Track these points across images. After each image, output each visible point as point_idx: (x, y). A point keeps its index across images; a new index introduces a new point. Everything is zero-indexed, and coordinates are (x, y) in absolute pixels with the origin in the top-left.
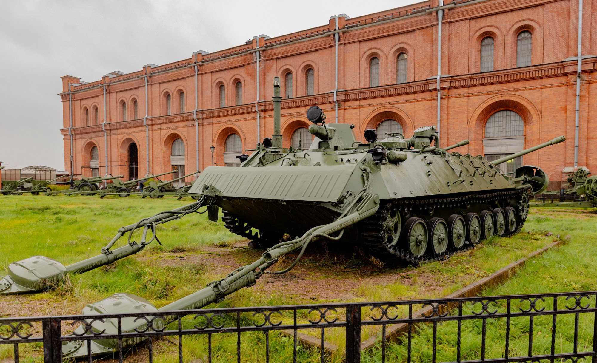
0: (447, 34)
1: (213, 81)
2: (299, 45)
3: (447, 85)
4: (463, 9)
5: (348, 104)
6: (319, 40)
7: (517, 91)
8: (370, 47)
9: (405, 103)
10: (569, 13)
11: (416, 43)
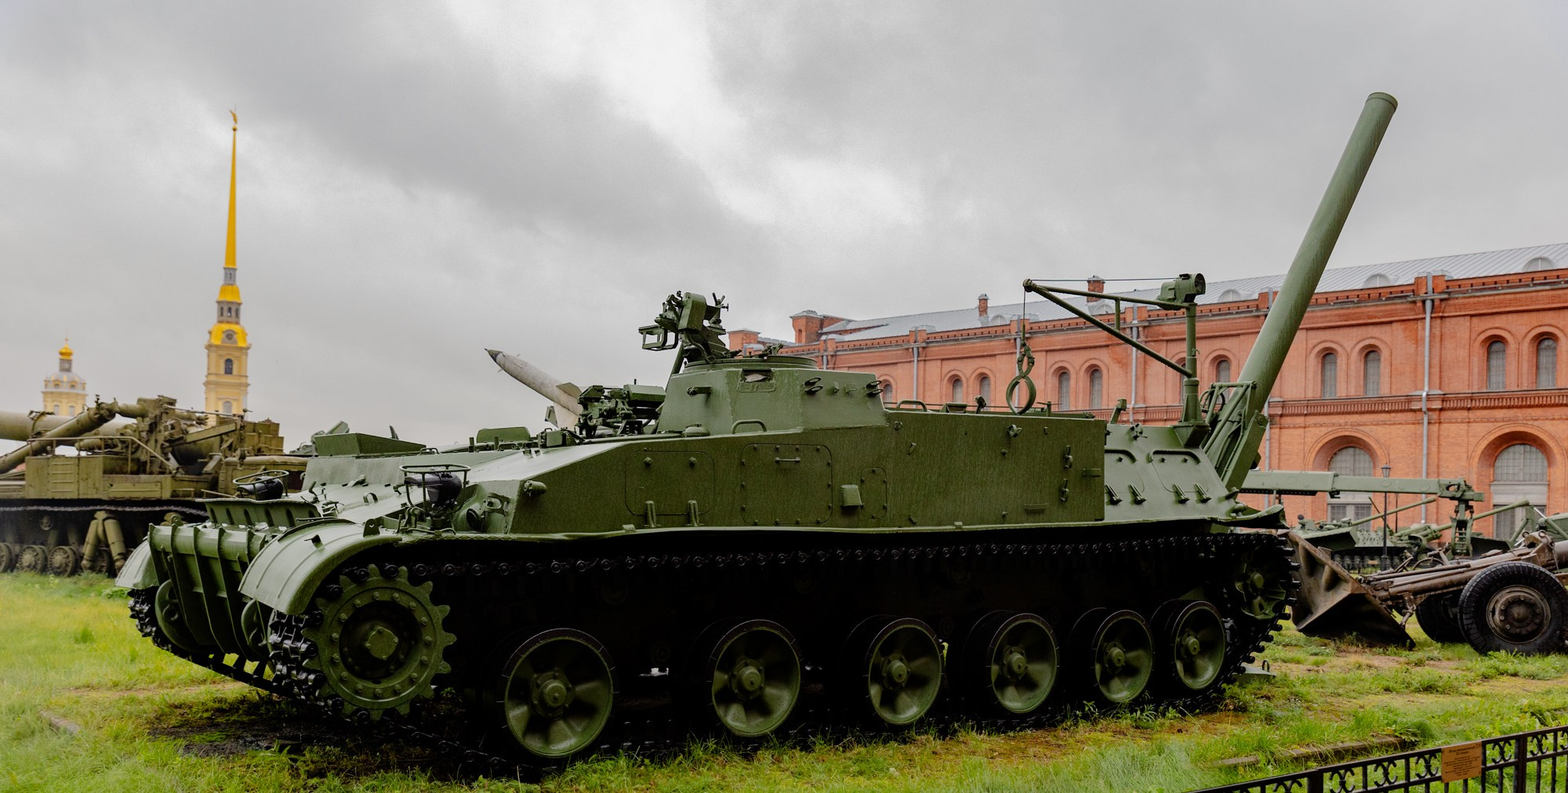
0: (1438, 333)
1: (1049, 365)
2: (1207, 324)
3: (1437, 405)
4: (1461, 301)
5: (1286, 421)
6: (1241, 320)
7: (1536, 420)
8: (1324, 338)
9: (1375, 425)
11: (1391, 339)
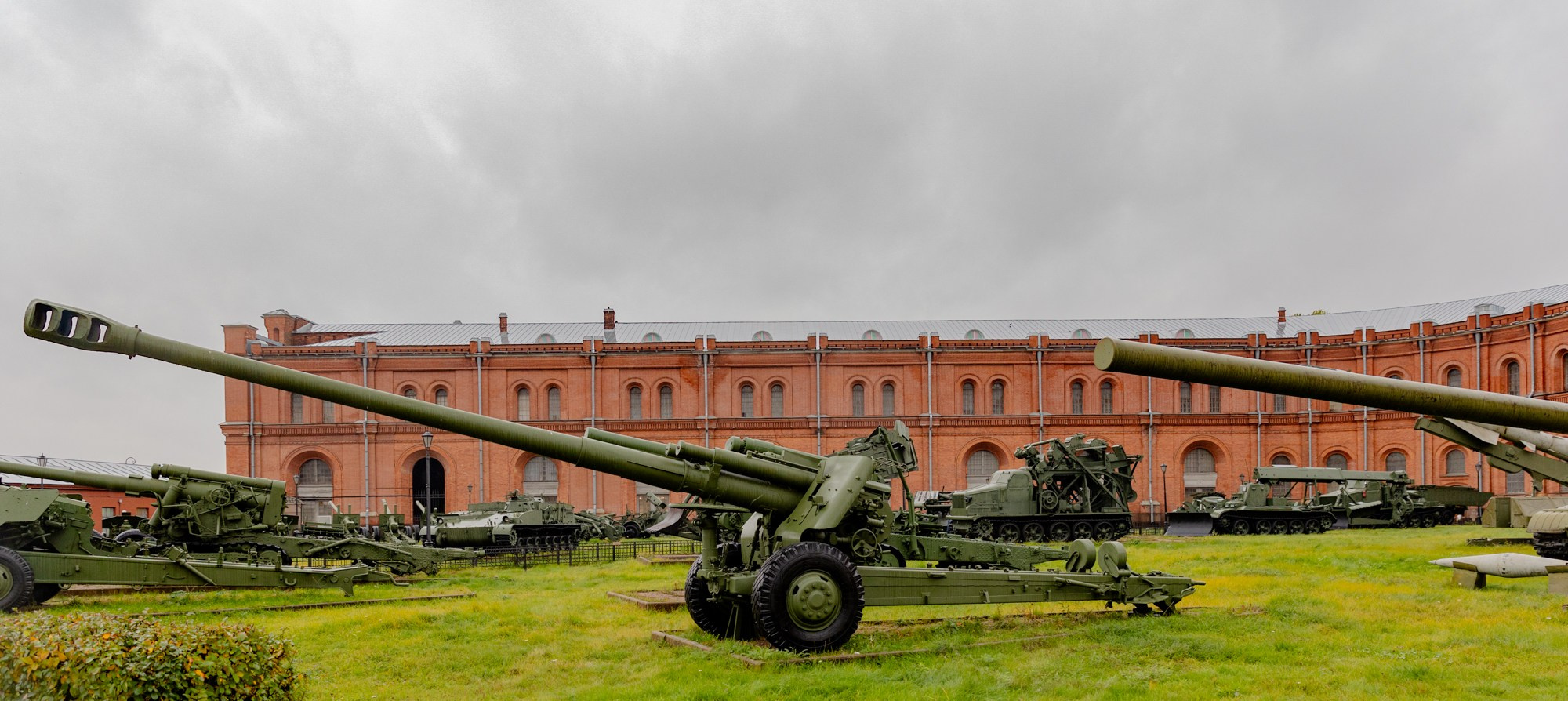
0: (935, 375)
1: (622, 381)
3: (937, 424)
4: (950, 355)
5: (831, 432)
6: (794, 356)
7: (996, 435)
8: (856, 374)
11: (904, 378)
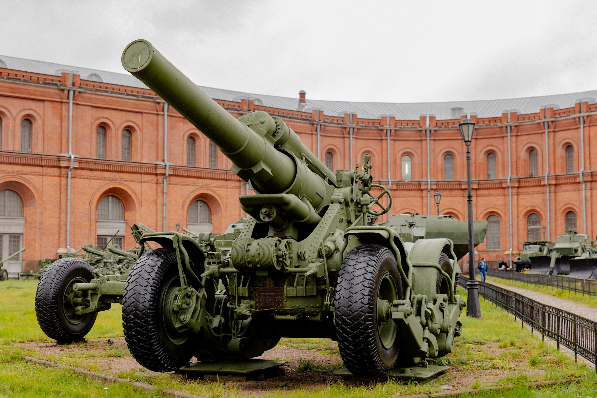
10: (158, 125)
